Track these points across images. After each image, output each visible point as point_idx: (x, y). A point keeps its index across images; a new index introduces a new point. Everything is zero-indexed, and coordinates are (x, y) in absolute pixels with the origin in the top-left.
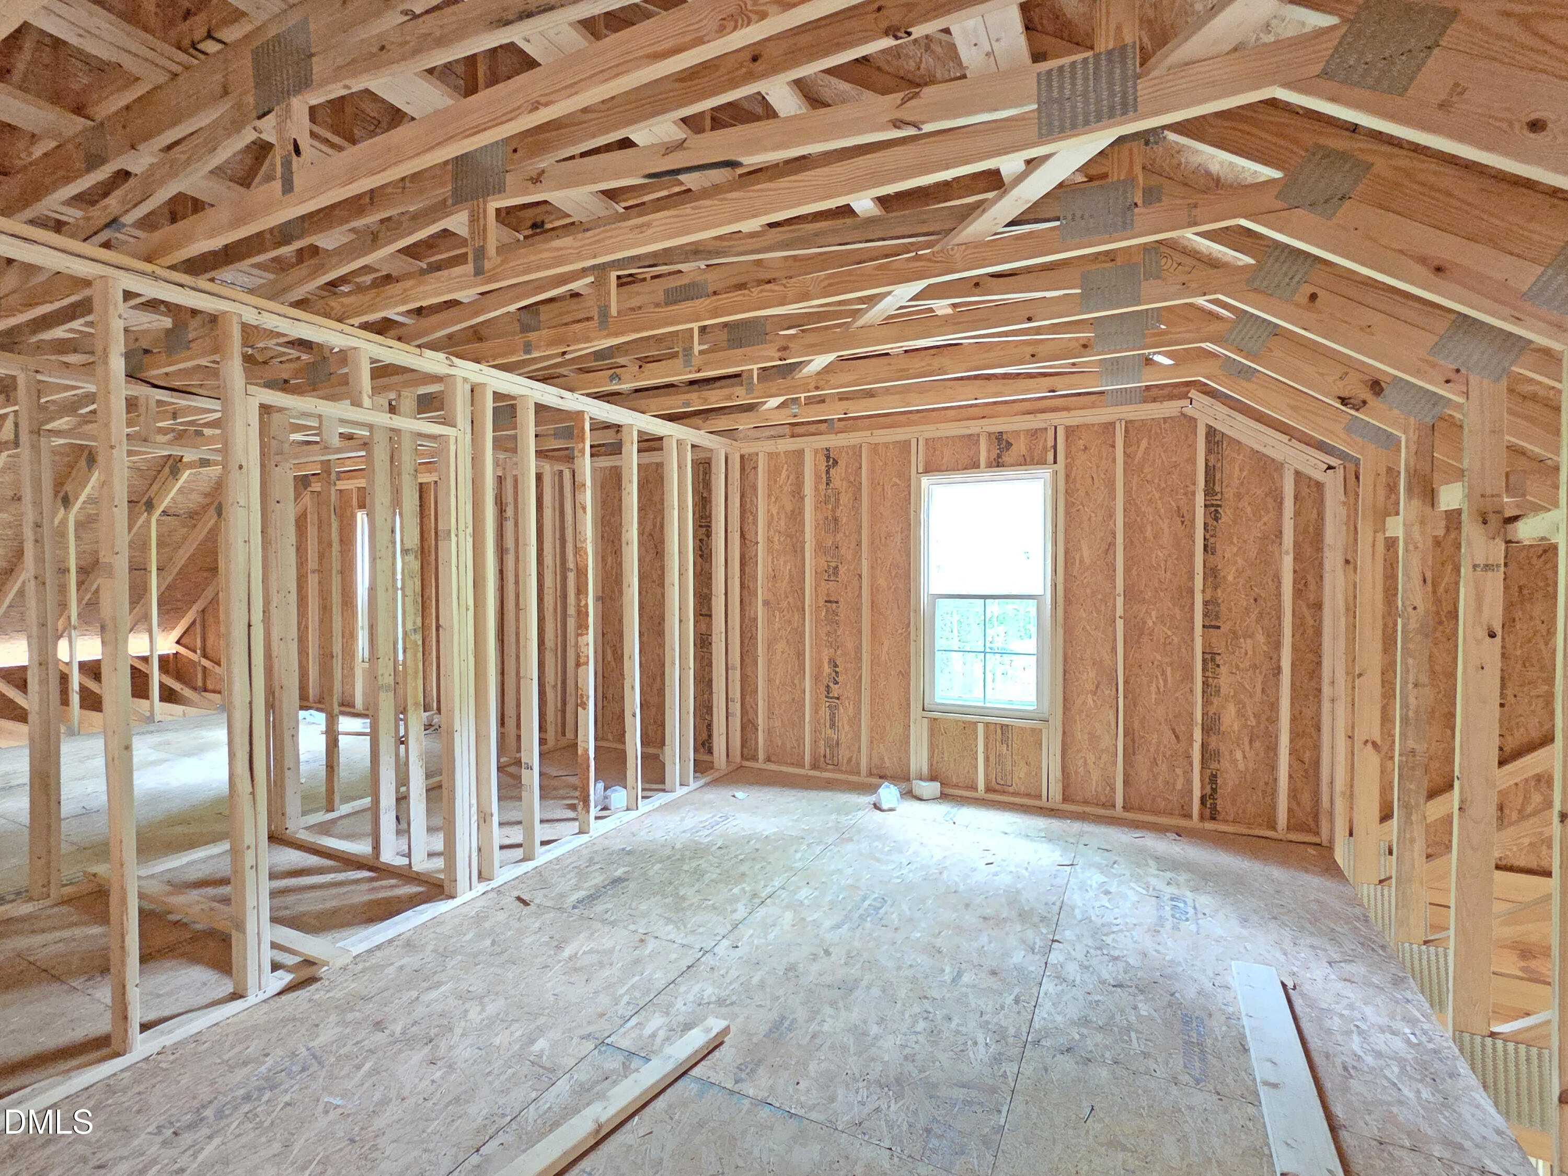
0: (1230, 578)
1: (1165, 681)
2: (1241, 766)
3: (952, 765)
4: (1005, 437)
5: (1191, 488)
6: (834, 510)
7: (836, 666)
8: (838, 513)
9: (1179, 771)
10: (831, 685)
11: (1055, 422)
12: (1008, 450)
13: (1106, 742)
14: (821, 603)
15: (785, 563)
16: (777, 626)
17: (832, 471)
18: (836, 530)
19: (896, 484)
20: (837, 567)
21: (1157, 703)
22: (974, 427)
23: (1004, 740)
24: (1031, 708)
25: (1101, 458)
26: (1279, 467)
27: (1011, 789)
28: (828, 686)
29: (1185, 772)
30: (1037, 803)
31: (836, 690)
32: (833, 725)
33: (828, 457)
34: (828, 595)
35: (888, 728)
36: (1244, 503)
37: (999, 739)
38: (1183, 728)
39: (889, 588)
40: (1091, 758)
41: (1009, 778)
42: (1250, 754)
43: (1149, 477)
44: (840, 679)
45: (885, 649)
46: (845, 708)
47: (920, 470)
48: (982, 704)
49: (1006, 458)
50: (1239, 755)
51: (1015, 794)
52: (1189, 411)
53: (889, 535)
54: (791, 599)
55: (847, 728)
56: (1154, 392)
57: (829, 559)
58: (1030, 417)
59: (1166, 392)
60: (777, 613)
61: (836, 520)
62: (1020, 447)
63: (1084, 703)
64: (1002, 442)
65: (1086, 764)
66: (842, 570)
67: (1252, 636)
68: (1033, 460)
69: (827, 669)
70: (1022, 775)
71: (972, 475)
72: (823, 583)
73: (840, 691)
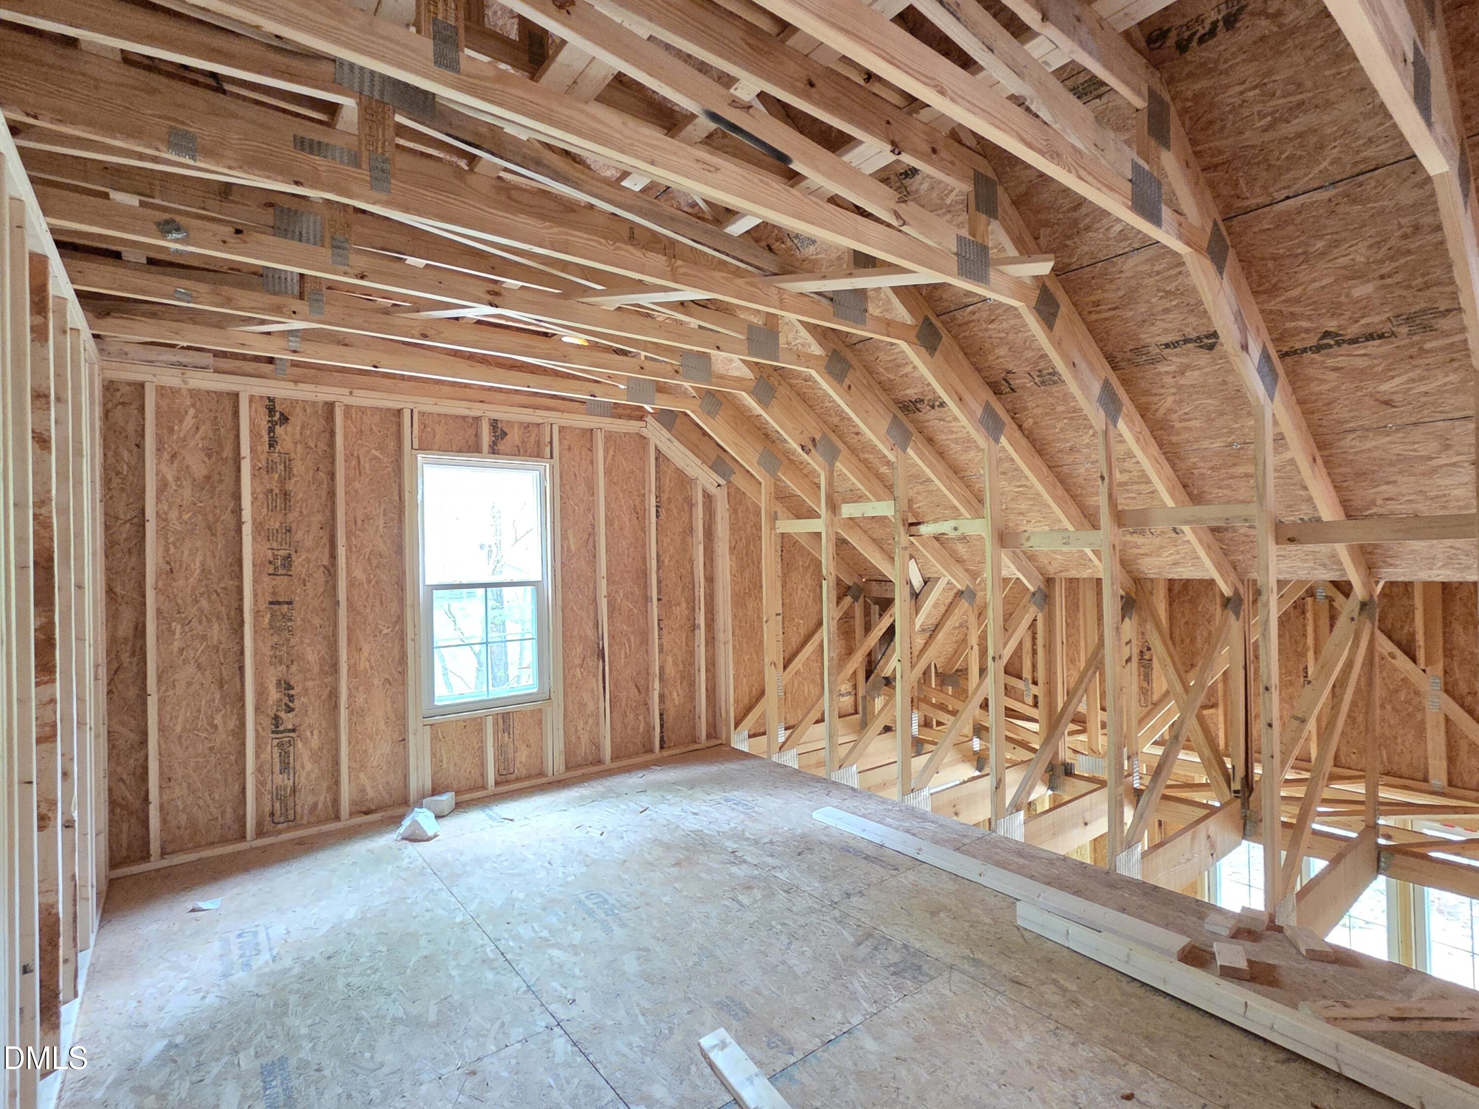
0: (666, 562)
1: (630, 646)
2: (677, 703)
3: (452, 769)
4: (499, 425)
5: (642, 491)
6: (282, 481)
7: (290, 687)
8: (290, 486)
9: (641, 718)
10: (282, 715)
11: (551, 420)
12: (502, 438)
13: (591, 706)
14: (263, 606)
15: (193, 553)
16: (176, 645)
17: (279, 430)
18: (287, 508)
19: (375, 458)
20: (289, 556)
21: (625, 667)
22: (476, 410)
23: (507, 729)
24: (535, 690)
25: (581, 459)
26: (692, 482)
27: (513, 777)
28: (276, 718)
29: (645, 717)
30: (544, 780)
31: (289, 721)
32: (285, 767)
33: (271, 410)
34: (274, 593)
35: (371, 751)
36: (672, 506)
37: (501, 729)
38: (642, 682)
39: (369, 582)
40: (581, 724)
41: (511, 765)
42: (681, 692)
43: (615, 479)
44: (296, 704)
45: (365, 654)
46: (306, 742)
47: (416, 446)
48: (485, 698)
49: (501, 447)
50: (675, 694)
51: (518, 779)
52: (645, 432)
53: (367, 518)
54: (204, 603)
55: (309, 766)
56: (620, 411)
57: (275, 545)
58: (530, 411)
59: (627, 412)
60: (177, 627)
61: (286, 495)
62: (514, 436)
63: (574, 676)
64: (499, 431)
65: (576, 731)
66: (297, 560)
67: (679, 604)
68: (526, 451)
69: (274, 694)
70: (523, 759)
71: (474, 459)
72: (266, 579)
73: (297, 721)
